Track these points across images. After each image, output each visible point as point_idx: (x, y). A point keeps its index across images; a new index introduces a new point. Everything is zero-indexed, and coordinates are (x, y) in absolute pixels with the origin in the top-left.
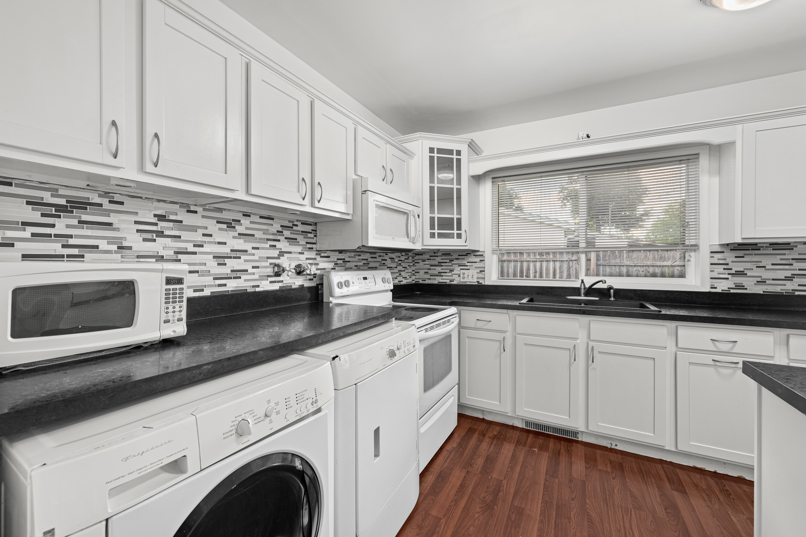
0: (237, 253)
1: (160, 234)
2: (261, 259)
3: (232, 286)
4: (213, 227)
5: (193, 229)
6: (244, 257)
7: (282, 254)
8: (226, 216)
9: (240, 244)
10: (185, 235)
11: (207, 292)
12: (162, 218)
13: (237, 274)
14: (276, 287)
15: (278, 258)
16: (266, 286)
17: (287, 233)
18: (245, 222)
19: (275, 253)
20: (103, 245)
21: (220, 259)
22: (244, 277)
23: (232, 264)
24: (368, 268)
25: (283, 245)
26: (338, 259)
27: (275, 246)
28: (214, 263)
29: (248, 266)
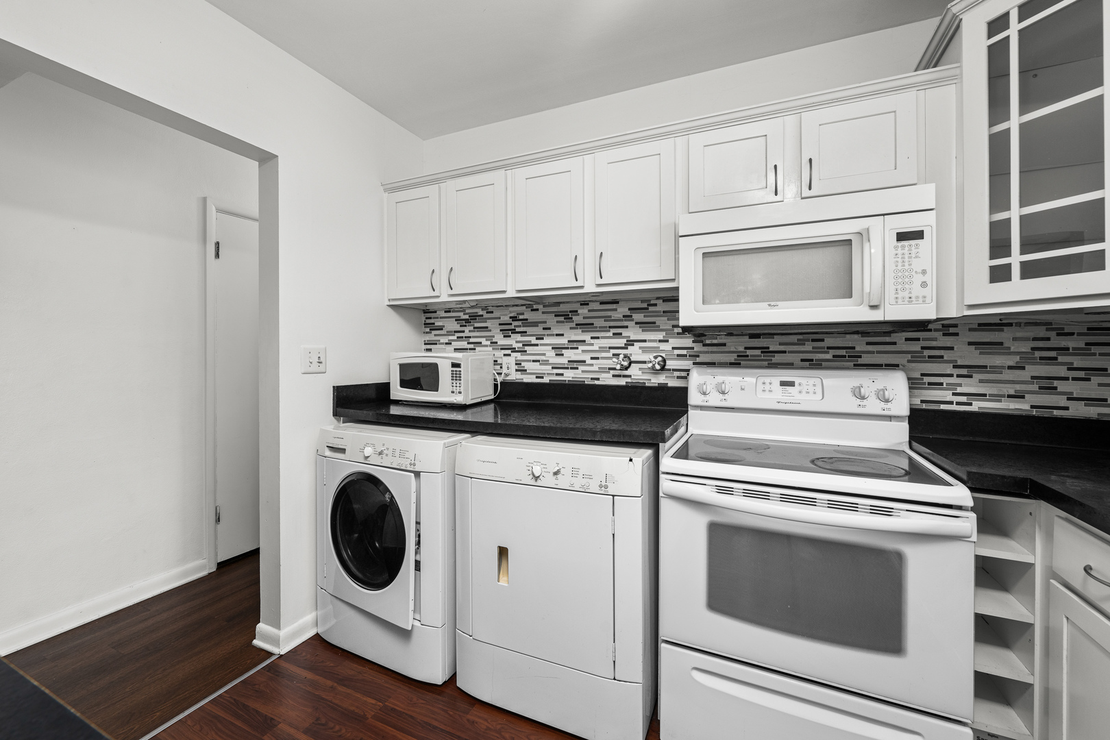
0: (574, 344)
1: (514, 332)
2: (602, 350)
3: (569, 375)
4: (551, 320)
5: (535, 324)
6: (581, 348)
7: (630, 343)
8: (563, 308)
9: (577, 335)
10: (529, 330)
11: (546, 380)
12: (514, 319)
13: (573, 365)
14: (622, 382)
15: (625, 348)
16: (607, 380)
17: (638, 317)
18: (583, 311)
19: (622, 342)
20: (484, 341)
21: (558, 349)
22: (581, 368)
23: (570, 355)
24: (855, 365)
25: (633, 333)
26: (746, 348)
27: (621, 334)
28: (553, 353)
29: (587, 357)
